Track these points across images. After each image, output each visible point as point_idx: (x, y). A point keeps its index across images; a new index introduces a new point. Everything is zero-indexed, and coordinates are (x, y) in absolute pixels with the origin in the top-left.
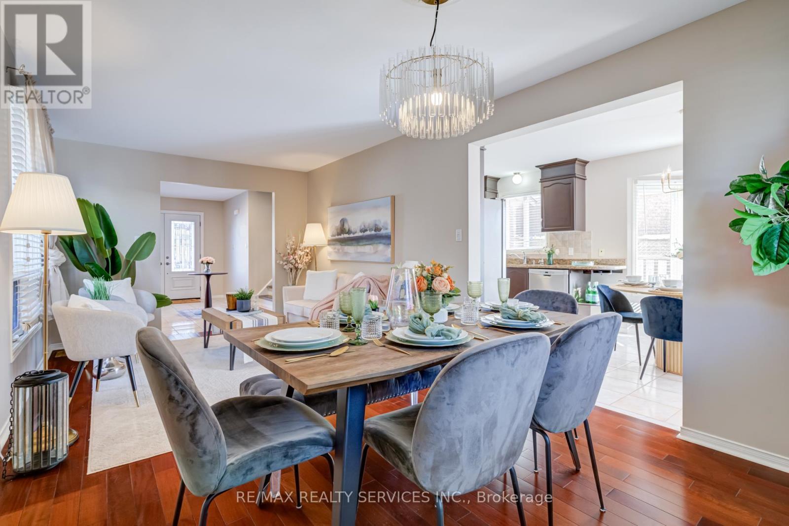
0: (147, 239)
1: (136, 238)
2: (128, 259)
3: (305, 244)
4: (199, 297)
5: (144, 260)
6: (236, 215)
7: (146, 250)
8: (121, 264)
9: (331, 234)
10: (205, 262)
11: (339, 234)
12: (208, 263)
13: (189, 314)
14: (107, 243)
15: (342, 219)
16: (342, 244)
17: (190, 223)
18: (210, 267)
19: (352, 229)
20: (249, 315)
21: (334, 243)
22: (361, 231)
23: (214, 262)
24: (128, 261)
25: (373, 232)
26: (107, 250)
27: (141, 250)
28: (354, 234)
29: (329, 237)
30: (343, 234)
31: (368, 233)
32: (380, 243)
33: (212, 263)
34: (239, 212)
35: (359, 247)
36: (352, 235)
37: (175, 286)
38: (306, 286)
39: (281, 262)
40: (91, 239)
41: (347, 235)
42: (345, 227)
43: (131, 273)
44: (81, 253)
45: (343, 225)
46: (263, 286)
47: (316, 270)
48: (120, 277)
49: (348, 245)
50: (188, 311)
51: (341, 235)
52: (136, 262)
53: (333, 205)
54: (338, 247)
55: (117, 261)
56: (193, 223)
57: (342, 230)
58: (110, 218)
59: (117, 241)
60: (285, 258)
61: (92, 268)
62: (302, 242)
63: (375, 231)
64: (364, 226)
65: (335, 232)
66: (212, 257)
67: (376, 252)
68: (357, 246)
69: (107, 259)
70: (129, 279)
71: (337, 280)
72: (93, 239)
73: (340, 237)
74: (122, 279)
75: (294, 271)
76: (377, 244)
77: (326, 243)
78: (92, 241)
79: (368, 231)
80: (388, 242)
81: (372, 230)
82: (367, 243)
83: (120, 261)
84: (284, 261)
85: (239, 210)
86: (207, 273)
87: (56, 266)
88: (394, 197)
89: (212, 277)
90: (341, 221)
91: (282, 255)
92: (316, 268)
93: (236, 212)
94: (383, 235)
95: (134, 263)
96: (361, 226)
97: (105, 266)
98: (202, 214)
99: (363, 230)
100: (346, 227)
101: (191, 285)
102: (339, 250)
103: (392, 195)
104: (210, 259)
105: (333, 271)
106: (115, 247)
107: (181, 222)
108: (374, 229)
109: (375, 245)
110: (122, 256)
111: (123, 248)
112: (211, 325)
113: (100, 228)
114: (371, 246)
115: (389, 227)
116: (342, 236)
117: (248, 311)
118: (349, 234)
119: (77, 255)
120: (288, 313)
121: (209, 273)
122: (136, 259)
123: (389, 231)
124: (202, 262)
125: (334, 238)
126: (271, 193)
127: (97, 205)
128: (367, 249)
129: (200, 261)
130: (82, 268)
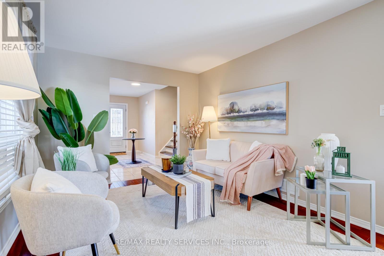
0: (103, 115)
1: (94, 116)
2: (89, 131)
3: (203, 120)
4: (125, 151)
5: (100, 131)
6: (147, 105)
7: (101, 124)
8: (84, 134)
9: (221, 114)
10: (132, 132)
11: (228, 114)
12: (134, 132)
13: (122, 163)
14: (75, 119)
15: (232, 103)
16: (232, 120)
17: (120, 109)
18: (134, 135)
19: (242, 109)
20: (184, 177)
21: (224, 119)
22: (252, 110)
23: (137, 132)
24: (89, 132)
25: (265, 111)
26: (75, 124)
27: (98, 124)
28: (244, 112)
29: (220, 115)
30: (233, 113)
31: (259, 111)
32: (273, 119)
33: (136, 133)
34: (149, 103)
35: (249, 122)
36: (241, 114)
37: (113, 145)
38: (207, 149)
39: (185, 133)
40: (65, 116)
41: (237, 113)
42: (234, 108)
43: (91, 141)
44: (57, 126)
45: (233, 107)
46: (163, 146)
47: (210, 138)
48: (84, 145)
49: (238, 121)
50: (121, 161)
51: (230, 114)
52: (94, 132)
53: (221, 94)
54: (228, 122)
55: (82, 131)
56: (122, 109)
57: (232, 110)
58: (77, 100)
59: (82, 117)
60: (187, 130)
61: (65, 137)
62: (201, 119)
63: (267, 109)
64: (255, 106)
65: (225, 112)
66: (136, 129)
67: (269, 126)
68: (247, 121)
69: (75, 130)
70: (90, 145)
71: (230, 146)
72: (66, 116)
73: (229, 115)
74: (85, 146)
75: (193, 139)
76: (269, 119)
77: (217, 119)
78: (65, 117)
79: (259, 110)
80: (283, 118)
81: (264, 109)
82: (259, 119)
83: (84, 132)
84: (186, 132)
85: (149, 101)
86: (133, 139)
87: (31, 137)
88: (289, 82)
89: (136, 141)
90: (230, 104)
91: (184, 128)
92: (210, 136)
93: (147, 103)
94: (277, 113)
95: (93, 133)
96: (251, 107)
97: (74, 136)
98: (127, 105)
99: (254, 109)
100: (236, 108)
101: (121, 145)
102: (228, 124)
103: (286, 81)
104: (135, 130)
105: (227, 139)
106: (81, 122)
107: (116, 109)
108: (266, 108)
109: (267, 121)
110: (86, 129)
111: (86, 123)
112: (147, 180)
113: (71, 108)
114: (263, 121)
115: (284, 106)
116: (232, 115)
117: (182, 174)
118: (238, 113)
119: (55, 127)
120: (197, 169)
121: (134, 139)
122: (94, 130)
123: (284, 109)
124: (130, 132)
125: (224, 116)
126: (176, 88)
127: (69, 90)
128: (259, 124)
129: (129, 131)
130: (58, 137)
